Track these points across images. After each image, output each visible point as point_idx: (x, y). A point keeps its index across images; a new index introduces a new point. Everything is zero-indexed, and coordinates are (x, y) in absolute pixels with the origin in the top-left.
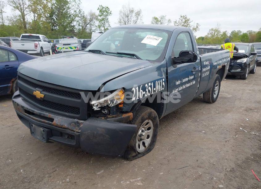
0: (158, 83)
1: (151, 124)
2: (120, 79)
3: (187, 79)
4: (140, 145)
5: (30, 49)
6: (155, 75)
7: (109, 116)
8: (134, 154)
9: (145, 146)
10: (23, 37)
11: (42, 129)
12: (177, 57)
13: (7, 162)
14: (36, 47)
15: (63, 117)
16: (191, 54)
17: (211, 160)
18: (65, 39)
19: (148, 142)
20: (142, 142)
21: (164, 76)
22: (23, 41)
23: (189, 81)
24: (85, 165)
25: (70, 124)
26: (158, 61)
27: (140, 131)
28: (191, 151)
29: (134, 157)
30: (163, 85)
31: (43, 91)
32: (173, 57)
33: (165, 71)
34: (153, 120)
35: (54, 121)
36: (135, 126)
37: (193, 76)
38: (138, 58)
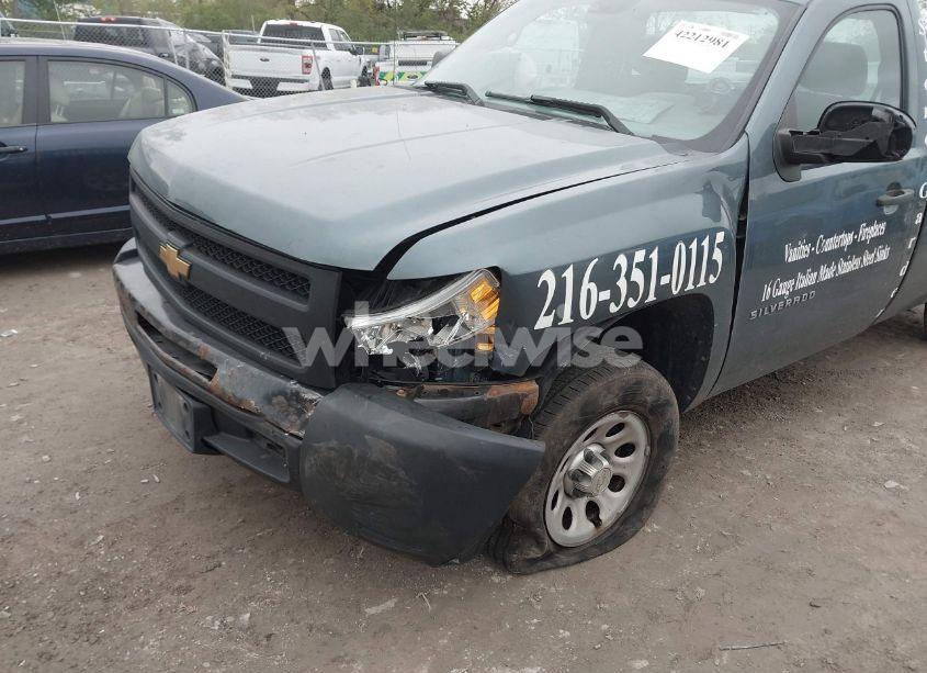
0: (689, 252)
1: (636, 429)
2: (488, 226)
3: (847, 239)
4: (574, 511)
5: (287, 77)
6: (689, 210)
7: (428, 387)
8: (534, 553)
9: (597, 522)
10: (271, 30)
11: (181, 399)
12: (806, 130)
13: (67, 499)
14: (306, 70)
15: (247, 365)
16: (881, 120)
17: (898, 640)
18: (410, 42)
19: (612, 504)
20: (583, 502)
21: (726, 220)
22: (266, 48)
23: (857, 248)
24: (332, 561)
25: (268, 399)
26: (708, 143)
27: (580, 456)
28: (810, 572)
29: (533, 561)
30: (712, 264)
31: (188, 247)
32: (785, 131)
33: (736, 195)
34: (651, 415)
35: (217, 378)
36: (538, 446)
37: (883, 226)
38: (615, 126)
